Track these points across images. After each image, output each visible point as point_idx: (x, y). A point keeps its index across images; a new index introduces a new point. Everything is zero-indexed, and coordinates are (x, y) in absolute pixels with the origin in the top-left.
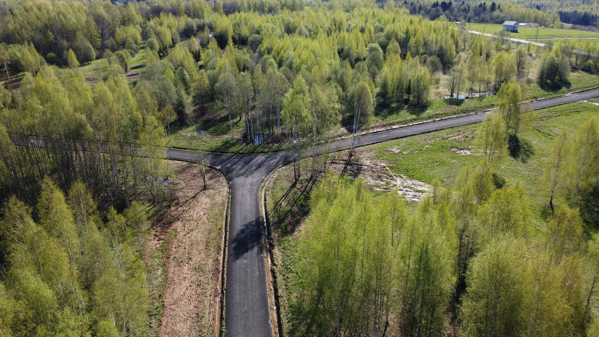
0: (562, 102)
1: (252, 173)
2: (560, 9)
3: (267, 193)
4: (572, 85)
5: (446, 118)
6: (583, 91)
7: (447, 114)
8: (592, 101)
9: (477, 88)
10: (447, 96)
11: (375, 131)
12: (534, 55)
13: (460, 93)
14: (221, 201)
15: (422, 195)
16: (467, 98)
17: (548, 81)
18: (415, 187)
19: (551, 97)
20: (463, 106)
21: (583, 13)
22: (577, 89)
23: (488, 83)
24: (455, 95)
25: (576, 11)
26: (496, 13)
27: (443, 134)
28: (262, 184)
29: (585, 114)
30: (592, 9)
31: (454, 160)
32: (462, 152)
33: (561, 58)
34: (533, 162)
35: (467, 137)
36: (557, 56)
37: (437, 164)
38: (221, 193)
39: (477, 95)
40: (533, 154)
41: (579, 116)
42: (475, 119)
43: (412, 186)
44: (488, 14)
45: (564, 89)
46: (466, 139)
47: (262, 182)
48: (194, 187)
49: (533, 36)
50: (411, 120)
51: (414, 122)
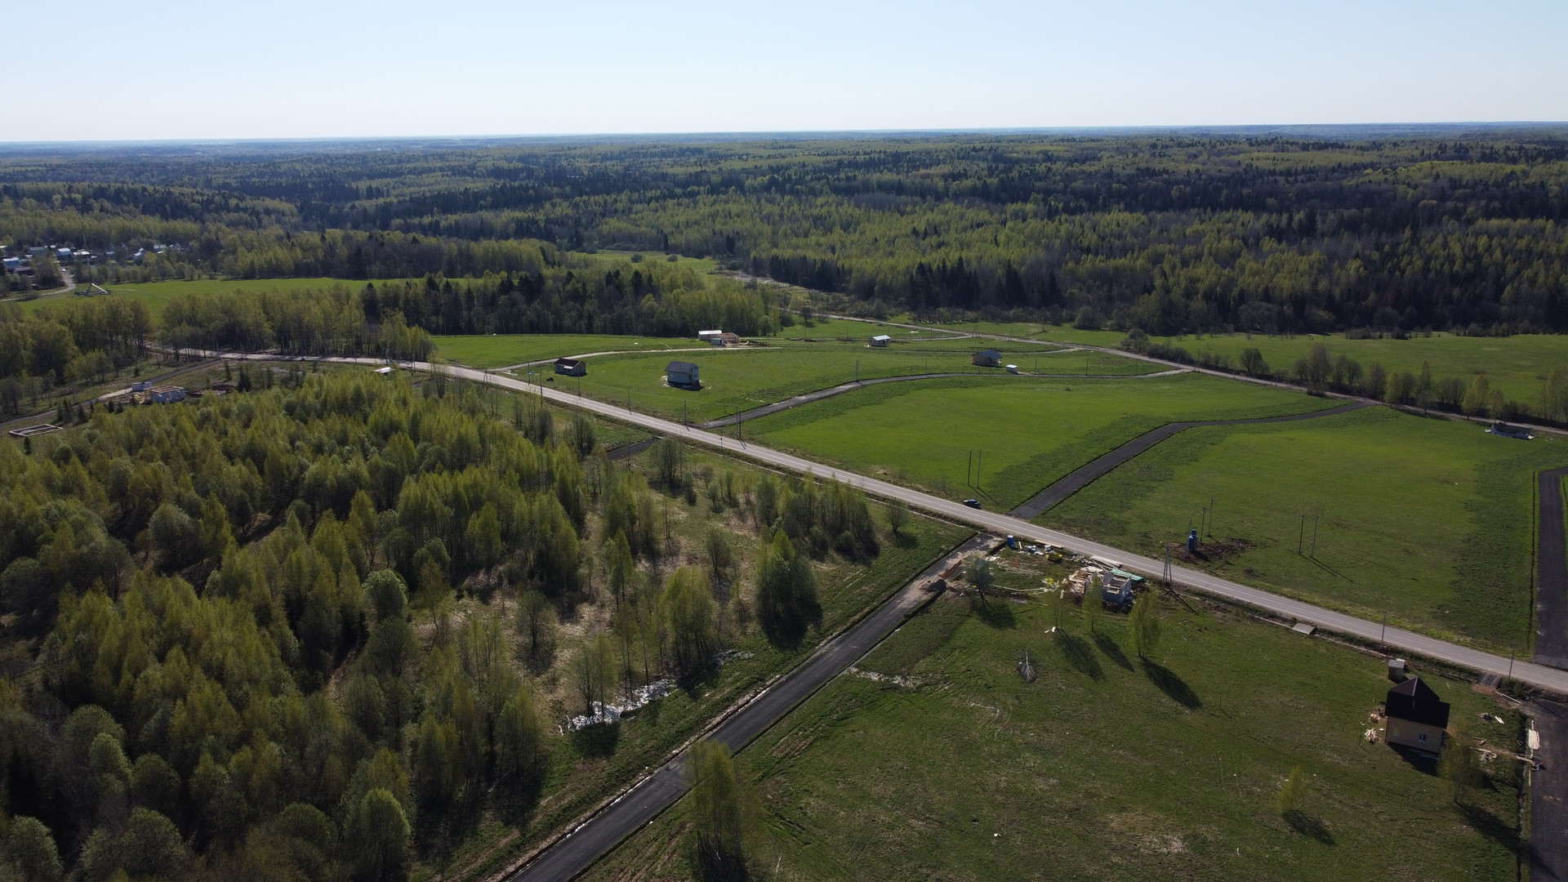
4: (824, 613)
8: (864, 667)
9: (640, 665)
10: (578, 714)
13: (607, 691)
19: (790, 667)
20: (619, 756)
22: (834, 624)
23: (661, 636)
24: (597, 710)
25: (805, 258)
29: (858, 724)
39: (644, 697)
41: (846, 736)
45: (810, 630)
50: (510, 852)
51: (517, 857)
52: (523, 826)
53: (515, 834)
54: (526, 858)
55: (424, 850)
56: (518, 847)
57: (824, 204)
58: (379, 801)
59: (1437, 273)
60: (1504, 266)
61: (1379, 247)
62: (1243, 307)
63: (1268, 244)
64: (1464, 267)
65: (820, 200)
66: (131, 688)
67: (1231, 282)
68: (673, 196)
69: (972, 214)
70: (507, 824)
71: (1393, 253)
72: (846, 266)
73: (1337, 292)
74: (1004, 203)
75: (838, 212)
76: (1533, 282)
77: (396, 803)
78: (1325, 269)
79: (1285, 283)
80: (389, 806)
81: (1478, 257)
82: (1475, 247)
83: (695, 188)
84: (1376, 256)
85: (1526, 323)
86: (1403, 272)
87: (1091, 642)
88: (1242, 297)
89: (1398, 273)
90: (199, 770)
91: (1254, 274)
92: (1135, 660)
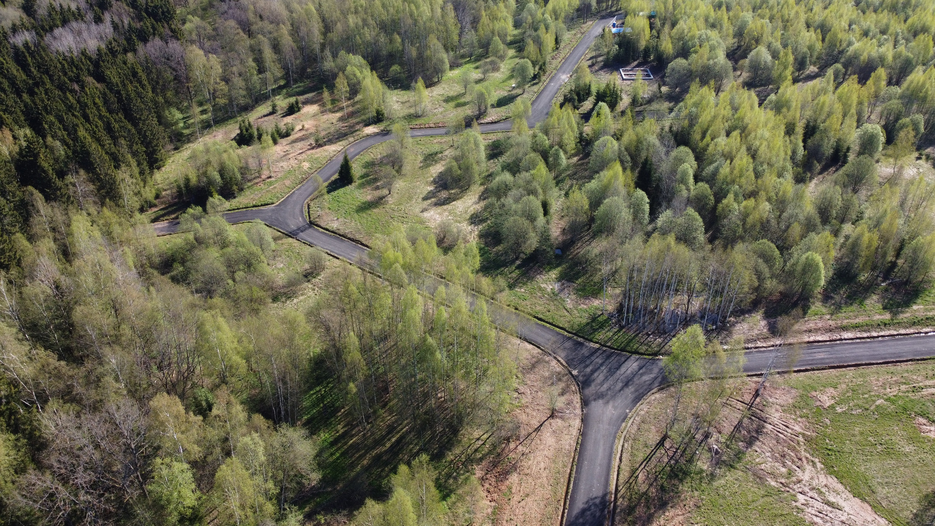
1: (614, 397)
3: (626, 445)
11: (812, 339)
14: (567, 447)
15: (831, 512)
18: (827, 493)
28: (624, 425)
31: (911, 447)
37: (879, 448)
38: (570, 429)
43: (823, 490)
47: (623, 421)
48: (541, 408)
50: (879, 325)
51: (882, 330)
52: (895, 314)
53: (887, 316)
54: (887, 333)
55: (826, 297)
56: (885, 325)
58: (812, 260)
66: (708, 145)
70: (885, 308)
77: (822, 265)
80: (817, 265)
90: (725, 201)
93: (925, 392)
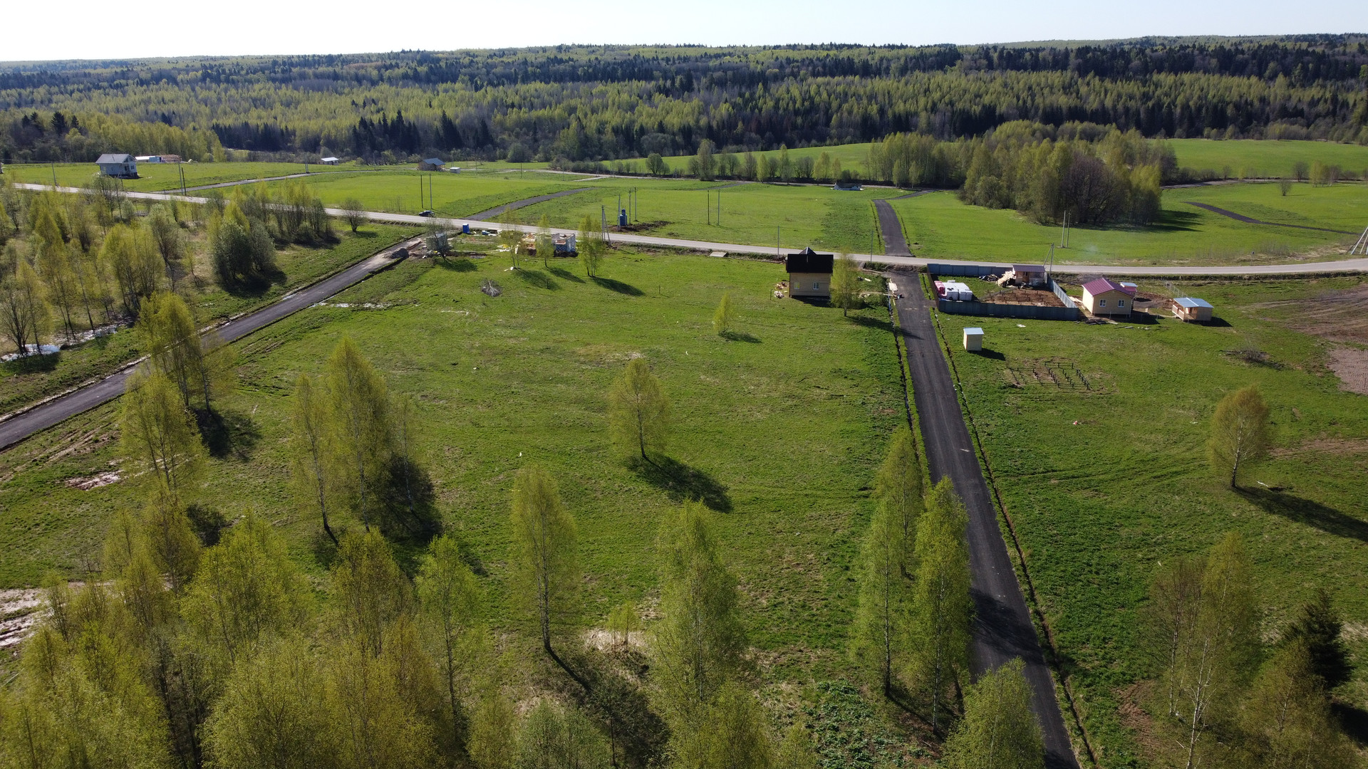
0: (280, 315)
2: (214, 121)
4: (288, 276)
5: (26, 408)
6: (311, 285)
7: (25, 399)
8: (334, 302)
9: (83, 320)
10: (8, 353)
12: (191, 224)
13: (43, 338)
15: (23, 622)
16: (65, 347)
17: (239, 276)
19: (255, 308)
20: (61, 370)
21: (262, 127)
22: (299, 282)
23: (107, 302)
24: (31, 349)
25: (246, 124)
26: (72, 137)
27: (31, 450)
29: (331, 330)
30: (276, 118)
31: (83, 506)
32: (97, 480)
33: (248, 226)
34: (263, 454)
35: (97, 441)
36: (240, 222)
37: (39, 530)
39: (90, 336)
40: (259, 437)
41: (320, 336)
42: (103, 393)
44: (53, 141)
45: (274, 287)
46: (97, 446)
49: (176, 183)
57: (260, 89)
59: (784, 110)
60: (830, 104)
61: (742, 95)
62: (645, 137)
63: (658, 97)
64: (803, 105)
65: (257, 87)
67: (633, 122)
68: (98, 87)
69: (406, 91)
71: (752, 98)
72: (290, 127)
73: (714, 124)
74: (435, 83)
75: (277, 94)
76: (850, 113)
78: (704, 111)
79: (674, 121)
81: (811, 99)
82: (808, 91)
83: (123, 82)
84: (739, 100)
85: (849, 138)
86: (760, 110)
87: (545, 272)
88: (642, 131)
89: (756, 111)
91: (650, 116)
92: (586, 278)
93: (53, 459)
